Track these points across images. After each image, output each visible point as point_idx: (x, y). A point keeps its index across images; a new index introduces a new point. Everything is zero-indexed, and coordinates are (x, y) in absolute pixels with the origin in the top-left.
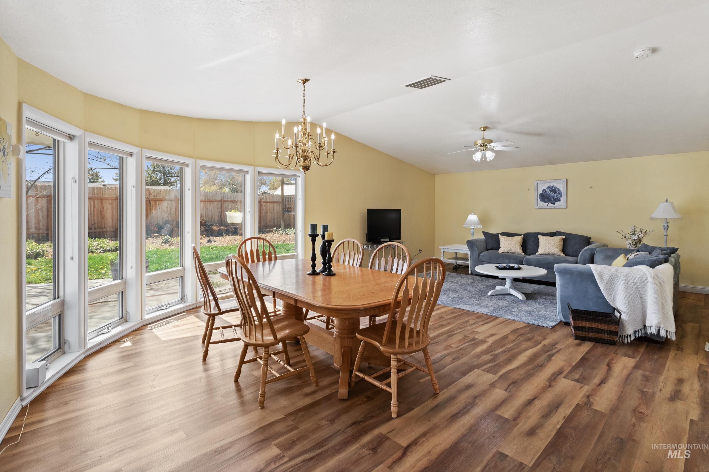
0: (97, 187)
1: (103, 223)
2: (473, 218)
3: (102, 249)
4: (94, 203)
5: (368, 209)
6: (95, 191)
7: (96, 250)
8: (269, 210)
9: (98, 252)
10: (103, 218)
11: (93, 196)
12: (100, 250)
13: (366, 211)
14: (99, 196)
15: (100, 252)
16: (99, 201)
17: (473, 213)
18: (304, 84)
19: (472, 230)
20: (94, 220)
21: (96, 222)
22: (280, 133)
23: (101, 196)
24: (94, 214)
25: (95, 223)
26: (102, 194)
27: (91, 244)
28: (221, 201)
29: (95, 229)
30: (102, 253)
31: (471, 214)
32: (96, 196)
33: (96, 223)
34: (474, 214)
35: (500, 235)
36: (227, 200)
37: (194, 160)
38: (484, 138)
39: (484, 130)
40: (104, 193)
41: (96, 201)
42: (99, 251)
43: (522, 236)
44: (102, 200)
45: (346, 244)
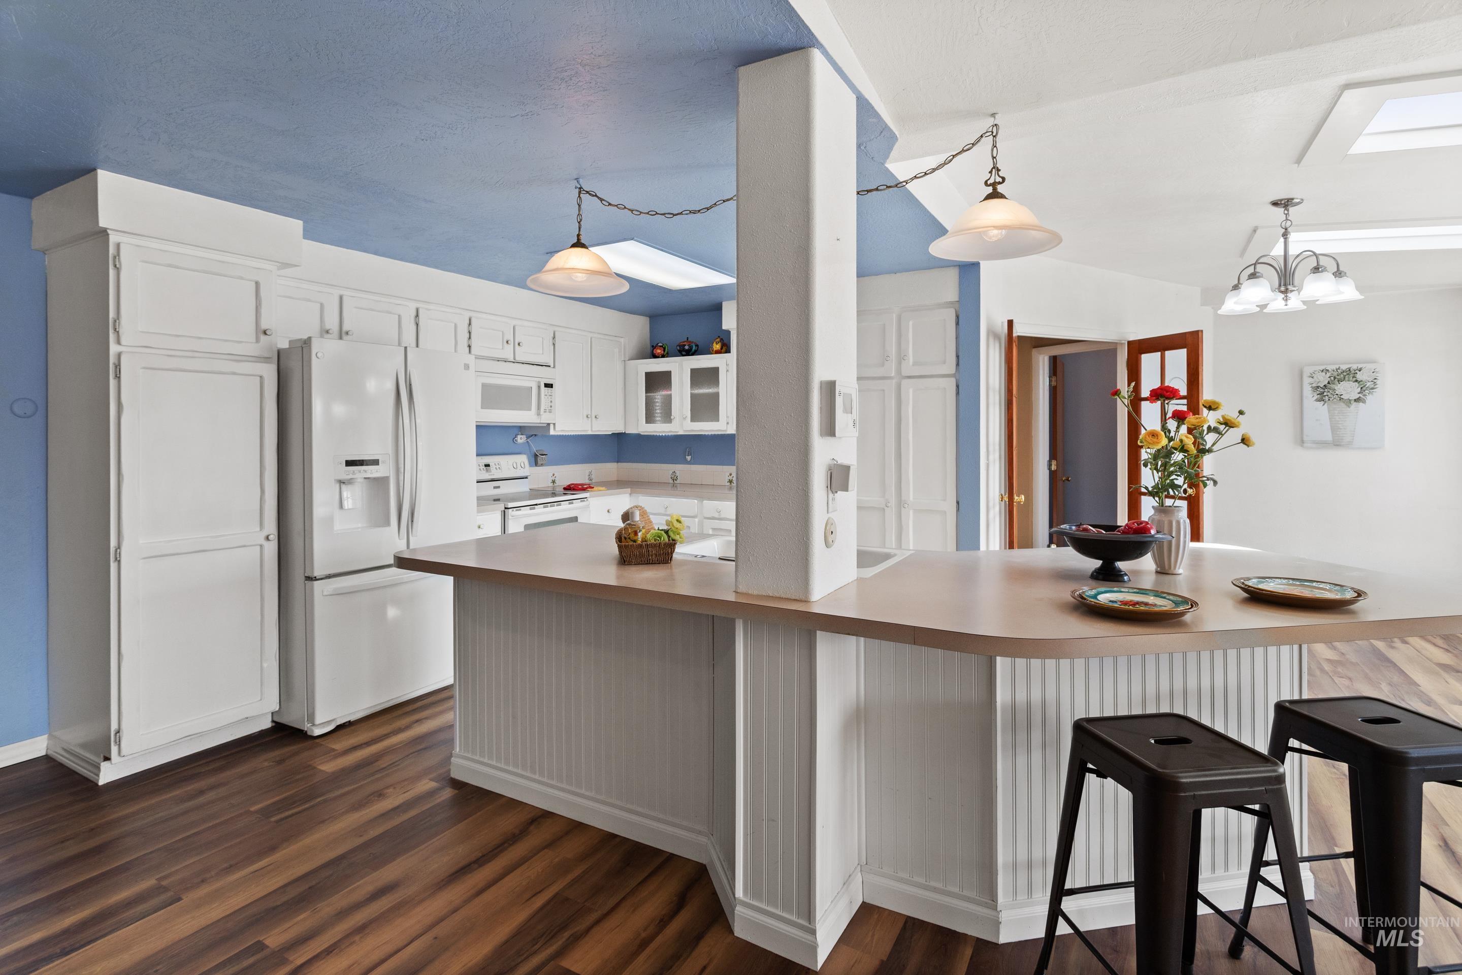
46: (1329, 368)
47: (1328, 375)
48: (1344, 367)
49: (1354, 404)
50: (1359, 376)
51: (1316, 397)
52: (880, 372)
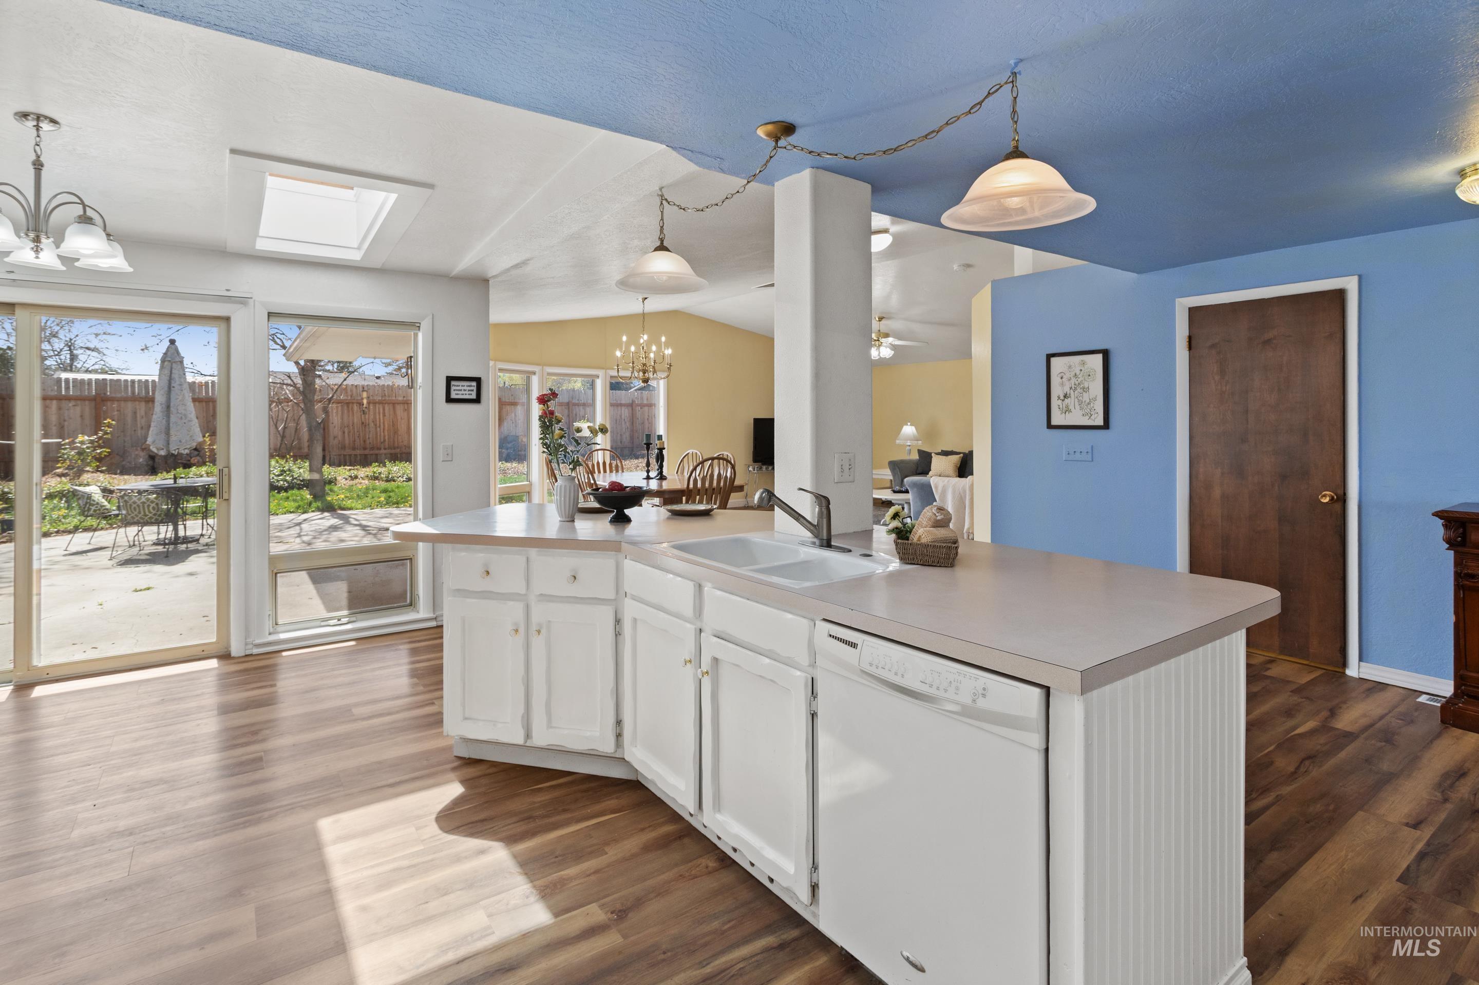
1: (396, 440)
2: (909, 430)
3: (405, 476)
4: (384, 410)
5: (754, 419)
7: (398, 478)
8: (648, 419)
9: (400, 480)
10: (396, 432)
12: (403, 477)
13: (752, 421)
14: (390, 398)
15: (404, 481)
16: (391, 406)
17: (909, 424)
18: (643, 302)
19: (908, 448)
20: (384, 436)
21: (386, 438)
22: (621, 350)
23: (394, 398)
24: (384, 426)
25: (384, 441)
27: (391, 470)
28: (568, 404)
30: (406, 481)
31: (907, 425)
33: (387, 440)
34: (911, 425)
35: (933, 455)
36: (577, 402)
37: (541, 367)
38: (879, 331)
39: (880, 321)
40: (397, 393)
41: (387, 407)
42: (402, 479)
43: (962, 455)
44: (394, 404)
45: (690, 456)
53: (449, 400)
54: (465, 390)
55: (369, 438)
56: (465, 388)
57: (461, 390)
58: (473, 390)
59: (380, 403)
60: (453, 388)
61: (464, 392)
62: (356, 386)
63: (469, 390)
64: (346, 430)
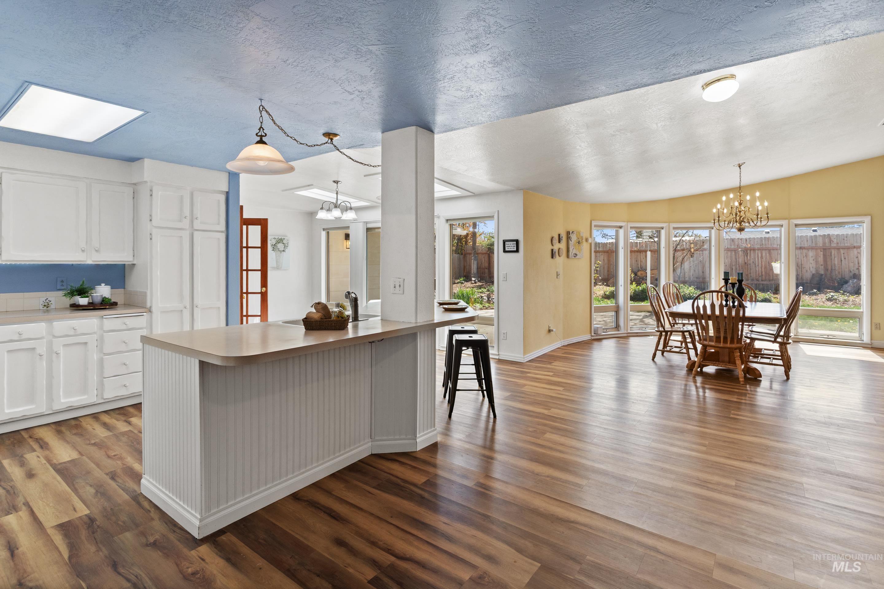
0: (765, 237)
6: (762, 241)
11: (761, 247)
14: (767, 246)
16: (767, 252)
21: (764, 273)
23: (770, 246)
24: (762, 265)
25: (762, 275)
26: (770, 244)
29: (762, 281)
32: (764, 246)
46: (276, 237)
47: (276, 240)
48: (280, 238)
49: (282, 252)
50: (284, 242)
51: (272, 249)
52: (179, 225)
53: (505, 251)
54: (511, 246)
55: (750, 273)
56: (511, 245)
57: (510, 246)
58: (515, 246)
59: (759, 249)
60: (506, 245)
61: (511, 247)
62: (741, 239)
63: (513, 246)
64: (734, 268)
